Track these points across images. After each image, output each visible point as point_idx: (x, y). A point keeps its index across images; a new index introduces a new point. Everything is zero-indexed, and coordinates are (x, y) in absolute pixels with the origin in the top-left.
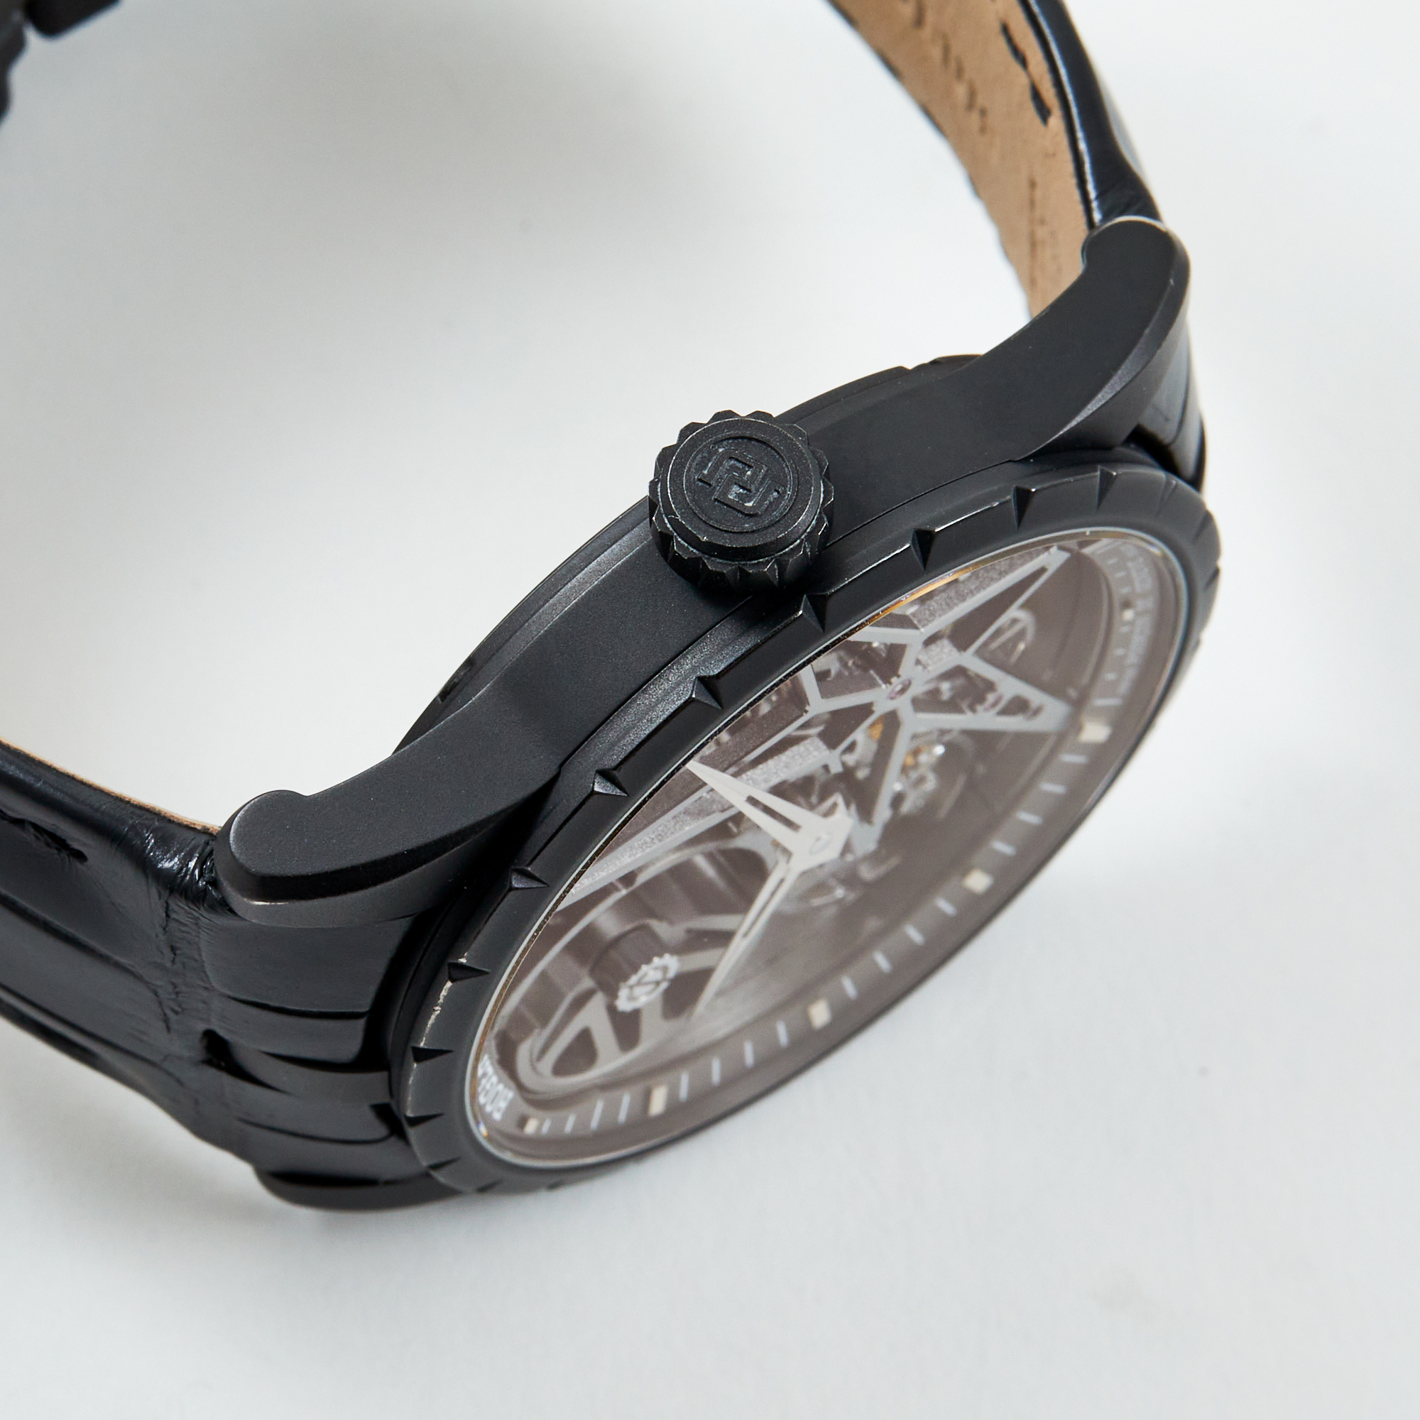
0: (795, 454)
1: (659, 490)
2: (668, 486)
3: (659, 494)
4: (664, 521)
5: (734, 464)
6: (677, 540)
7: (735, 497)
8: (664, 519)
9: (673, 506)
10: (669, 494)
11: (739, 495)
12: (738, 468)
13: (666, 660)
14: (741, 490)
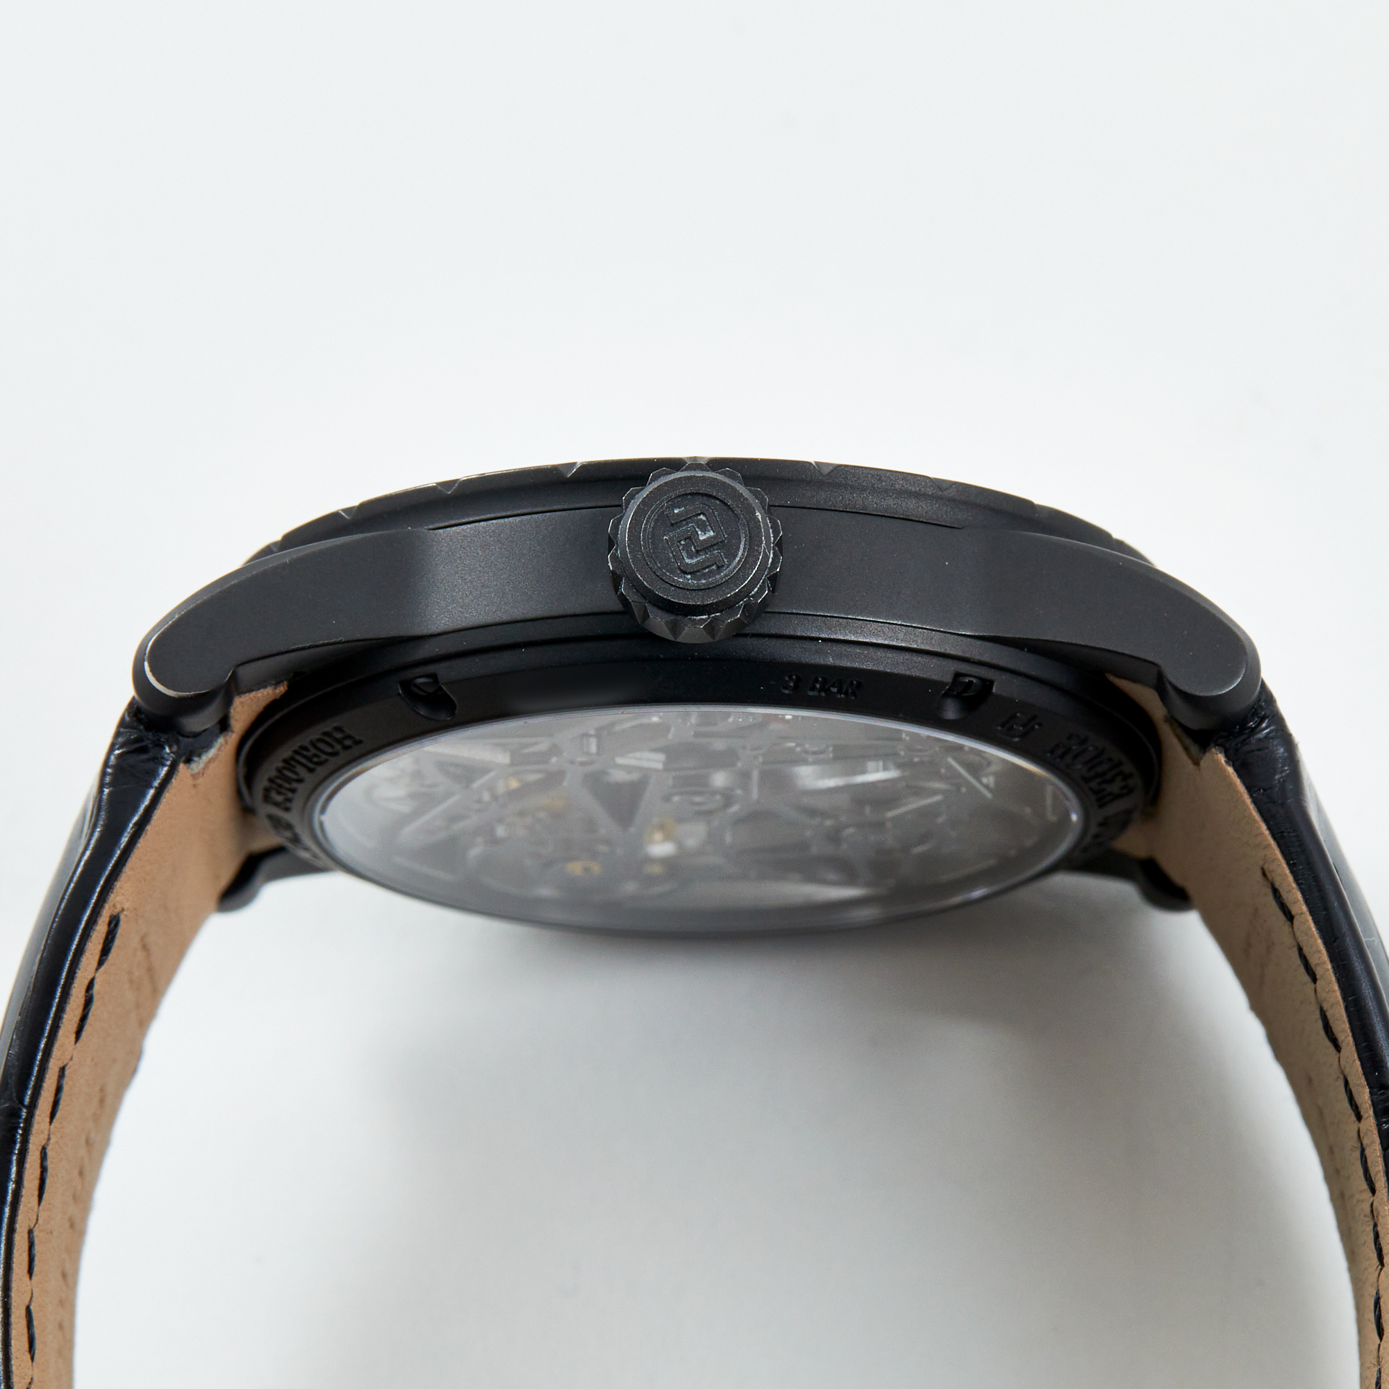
0: (636, 532)
1: (756, 589)
2: (751, 576)
3: (758, 586)
4: (772, 561)
5: (687, 557)
6: (775, 540)
7: (709, 531)
8: (771, 563)
9: (761, 557)
10: (756, 569)
11: (704, 531)
12: (687, 552)
13: (832, 513)
14: (700, 533)
